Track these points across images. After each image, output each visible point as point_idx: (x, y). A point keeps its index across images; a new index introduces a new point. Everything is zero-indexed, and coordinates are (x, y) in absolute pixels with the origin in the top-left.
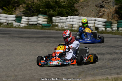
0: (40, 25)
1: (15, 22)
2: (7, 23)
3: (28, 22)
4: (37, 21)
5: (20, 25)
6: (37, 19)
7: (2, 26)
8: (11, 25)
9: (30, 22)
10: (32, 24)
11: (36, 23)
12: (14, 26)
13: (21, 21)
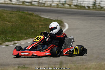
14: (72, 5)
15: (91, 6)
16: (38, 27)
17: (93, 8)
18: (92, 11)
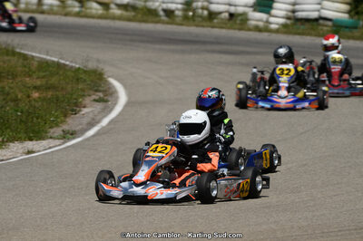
0: (330, 23)
1: (255, 10)
2: (231, 15)
3: (294, 11)
4: (319, 11)
5: (267, 22)
6: (319, 4)
7: (215, 21)
8: (242, 20)
9: (296, 14)
10: (304, 17)
11: (314, 15)
12: (253, 23)
13: (271, 7)
14: (113, 6)
15: (177, 9)
16: (29, 96)
17: (186, 17)
18: (184, 29)
